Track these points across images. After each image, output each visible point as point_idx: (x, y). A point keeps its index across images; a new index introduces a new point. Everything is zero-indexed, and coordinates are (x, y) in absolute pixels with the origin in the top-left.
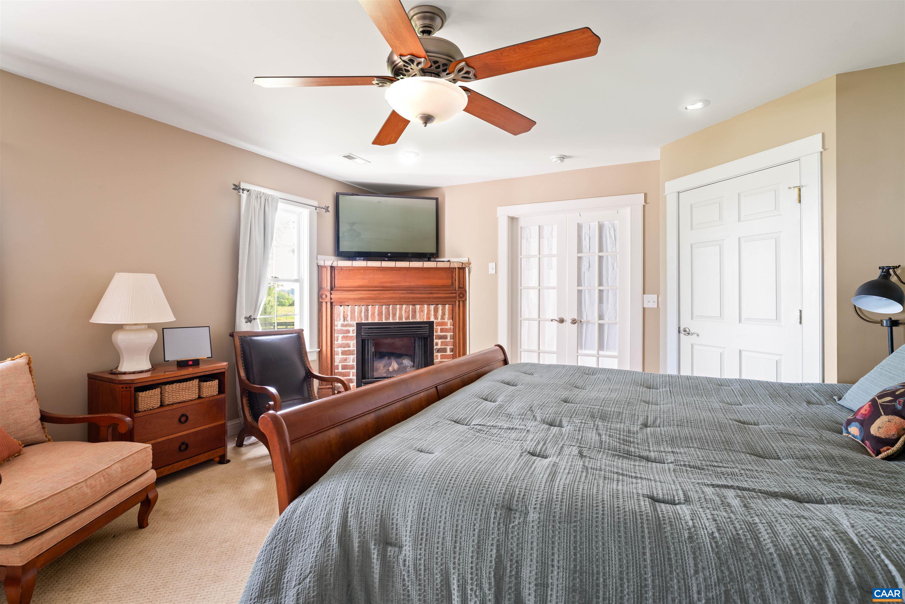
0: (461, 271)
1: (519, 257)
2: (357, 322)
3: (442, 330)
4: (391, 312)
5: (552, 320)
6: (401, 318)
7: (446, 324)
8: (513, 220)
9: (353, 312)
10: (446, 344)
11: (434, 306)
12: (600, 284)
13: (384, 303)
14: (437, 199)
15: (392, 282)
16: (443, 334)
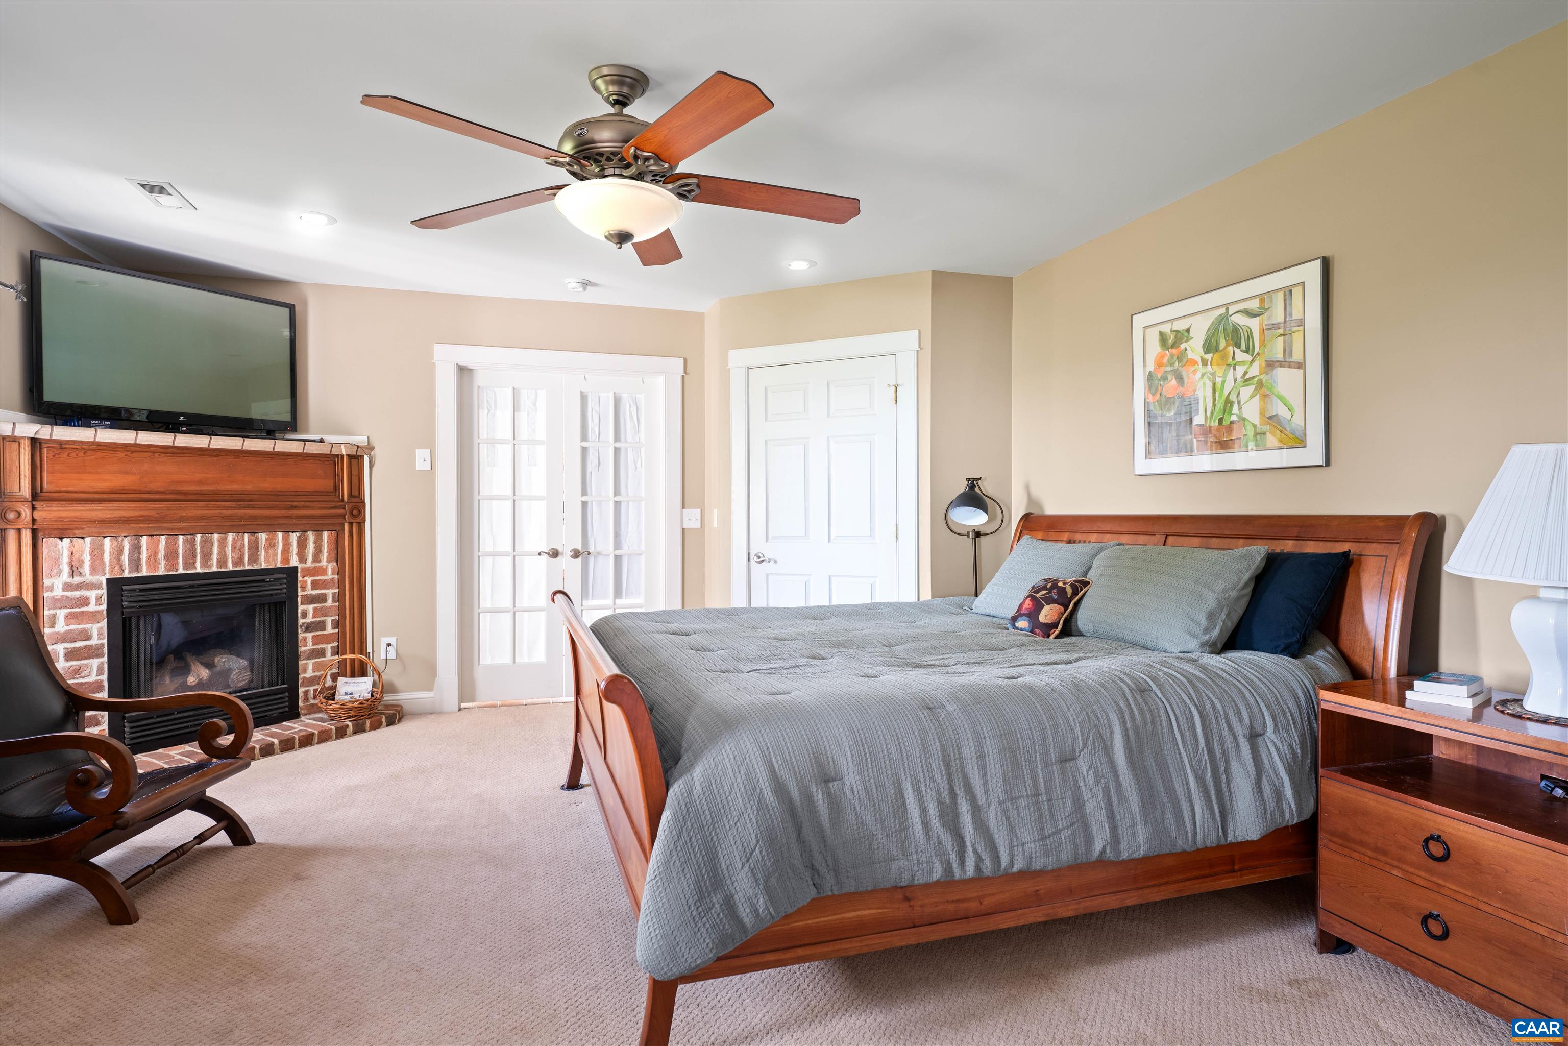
0: (354, 462)
1: (476, 441)
2: (108, 576)
3: (315, 585)
4: (198, 551)
5: (540, 554)
6: (222, 562)
7: (323, 571)
8: (462, 370)
9: (97, 553)
10: (324, 612)
11: (298, 534)
12: (617, 492)
13: (180, 529)
14: (292, 308)
15: (200, 482)
16: (318, 592)
